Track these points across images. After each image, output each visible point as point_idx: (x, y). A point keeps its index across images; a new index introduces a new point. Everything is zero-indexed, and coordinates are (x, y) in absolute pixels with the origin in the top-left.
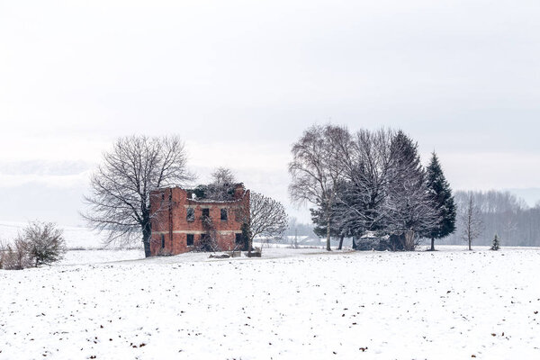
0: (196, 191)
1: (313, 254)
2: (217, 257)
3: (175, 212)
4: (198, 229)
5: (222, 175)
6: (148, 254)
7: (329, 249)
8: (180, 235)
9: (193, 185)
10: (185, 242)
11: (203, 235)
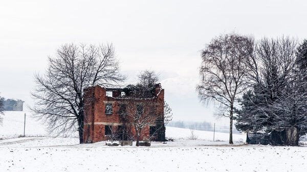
0: (125, 90)
1: (217, 145)
2: (109, 145)
3: (95, 107)
4: (115, 121)
5: (148, 77)
6: (82, 141)
7: (231, 142)
8: (99, 126)
9: (123, 85)
10: (104, 132)
11: (119, 126)
